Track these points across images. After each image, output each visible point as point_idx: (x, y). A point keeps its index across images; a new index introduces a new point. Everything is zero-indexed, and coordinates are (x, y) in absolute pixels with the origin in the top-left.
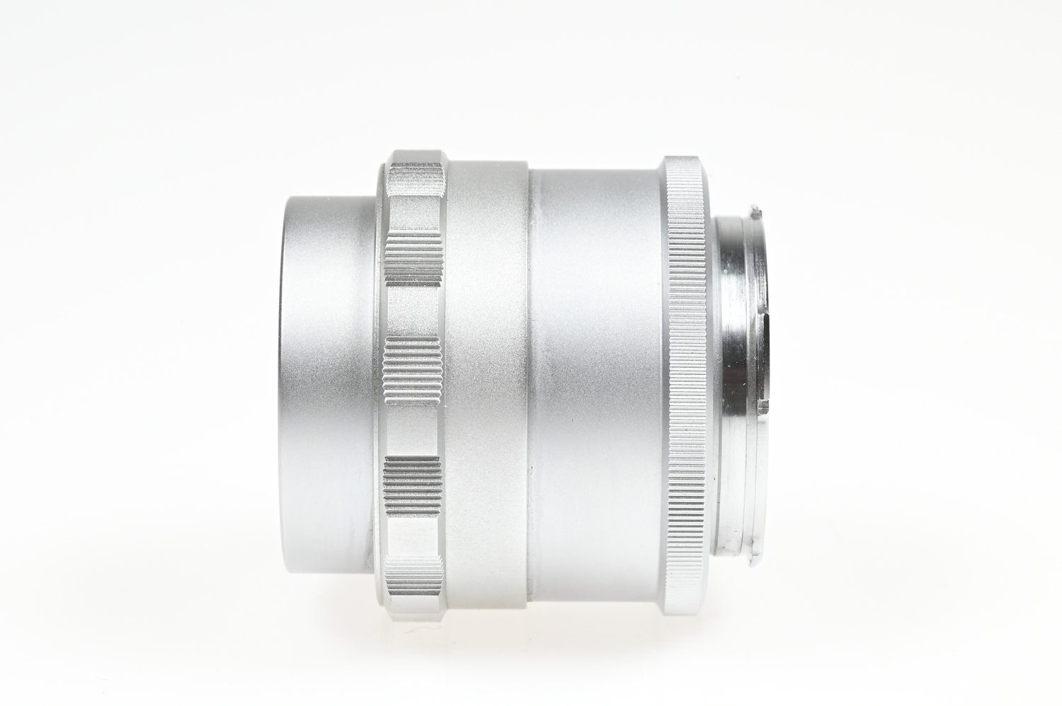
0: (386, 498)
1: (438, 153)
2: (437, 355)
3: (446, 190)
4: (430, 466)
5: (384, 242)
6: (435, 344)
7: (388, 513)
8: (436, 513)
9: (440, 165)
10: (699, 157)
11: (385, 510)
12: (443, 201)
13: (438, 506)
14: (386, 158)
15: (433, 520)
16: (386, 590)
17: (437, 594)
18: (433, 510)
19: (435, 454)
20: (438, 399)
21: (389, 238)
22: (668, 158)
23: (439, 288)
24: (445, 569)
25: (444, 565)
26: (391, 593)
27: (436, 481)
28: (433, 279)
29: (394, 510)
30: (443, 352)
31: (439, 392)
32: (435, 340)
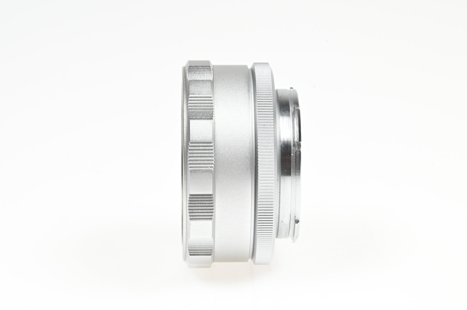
0: (190, 213)
1: (209, 62)
2: (212, 150)
3: (213, 78)
4: (209, 198)
5: (187, 101)
6: (211, 144)
7: (191, 219)
8: (212, 219)
9: (210, 67)
10: (269, 63)
11: (189, 217)
12: (212, 82)
13: (212, 216)
14: (184, 63)
15: (210, 222)
16: (188, 253)
17: (210, 255)
18: (210, 217)
19: (211, 193)
20: (213, 169)
21: (190, 99)
22: (255, 64)
23: (212, 120)
24: (214, 244)
25: (214, 242)
26: (190, 255)
27: (211, 205)
28: (210, 117)
29: (193, 218)
30: (214, 148)
31: (213, 165)
32: (211, 143)
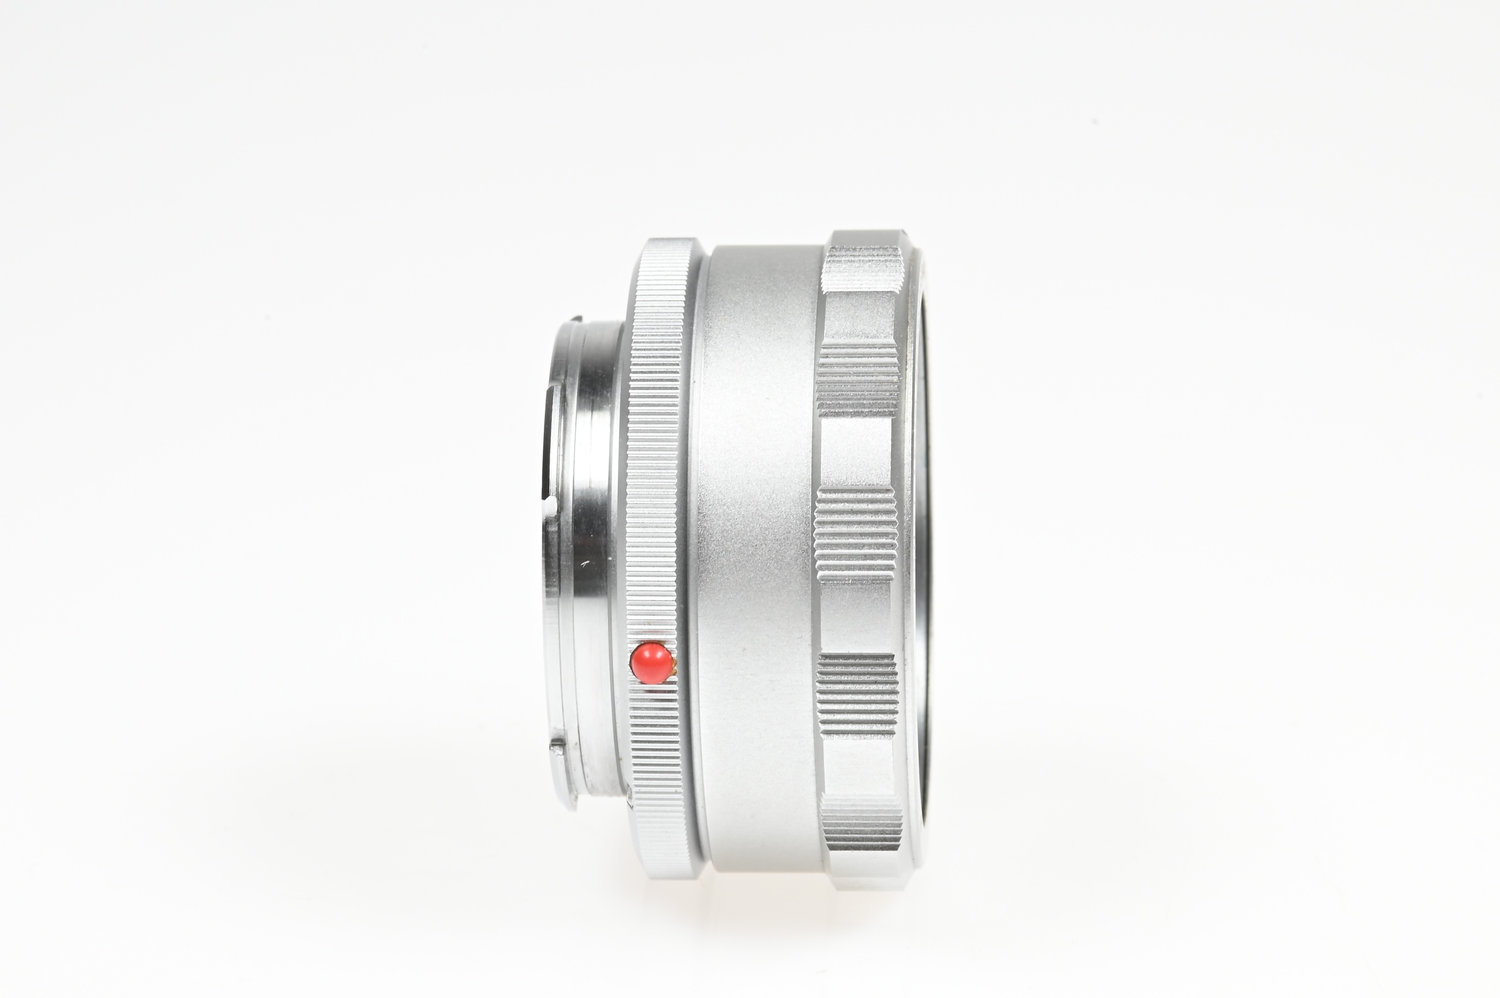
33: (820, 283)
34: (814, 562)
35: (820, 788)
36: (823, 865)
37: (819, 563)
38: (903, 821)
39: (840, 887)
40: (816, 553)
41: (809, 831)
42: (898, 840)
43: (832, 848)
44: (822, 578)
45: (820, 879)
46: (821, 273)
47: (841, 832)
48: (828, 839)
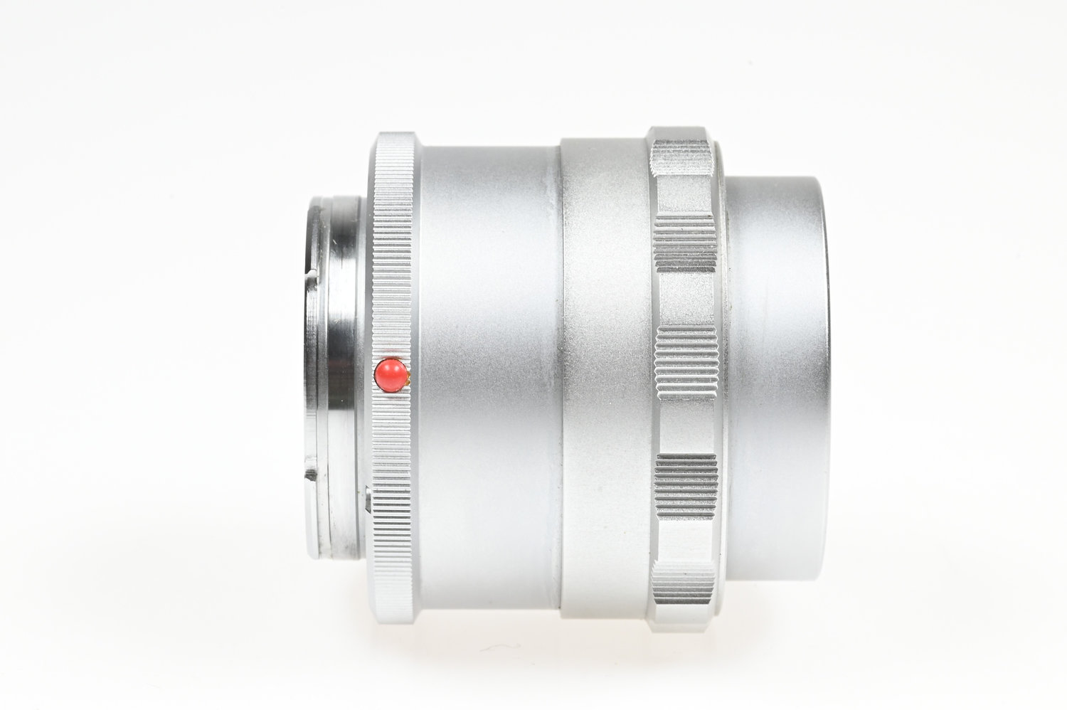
33: (650, 169)
34: (655, 384)
35: (653, 555)
36: (647, 614)
37: (658, 385)
38: (715, 581)
39: (654, 631)
40: (656, 377)
41: (641, 588)
42: (709, 596)
43: (659, 602)
44: (662, 396)
45: (640, 625)
46: (649, 161)
47: (668, 590)
48: (656, 595)
